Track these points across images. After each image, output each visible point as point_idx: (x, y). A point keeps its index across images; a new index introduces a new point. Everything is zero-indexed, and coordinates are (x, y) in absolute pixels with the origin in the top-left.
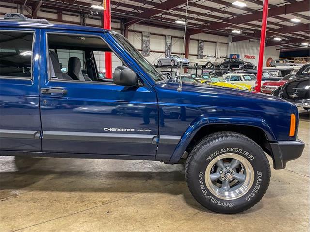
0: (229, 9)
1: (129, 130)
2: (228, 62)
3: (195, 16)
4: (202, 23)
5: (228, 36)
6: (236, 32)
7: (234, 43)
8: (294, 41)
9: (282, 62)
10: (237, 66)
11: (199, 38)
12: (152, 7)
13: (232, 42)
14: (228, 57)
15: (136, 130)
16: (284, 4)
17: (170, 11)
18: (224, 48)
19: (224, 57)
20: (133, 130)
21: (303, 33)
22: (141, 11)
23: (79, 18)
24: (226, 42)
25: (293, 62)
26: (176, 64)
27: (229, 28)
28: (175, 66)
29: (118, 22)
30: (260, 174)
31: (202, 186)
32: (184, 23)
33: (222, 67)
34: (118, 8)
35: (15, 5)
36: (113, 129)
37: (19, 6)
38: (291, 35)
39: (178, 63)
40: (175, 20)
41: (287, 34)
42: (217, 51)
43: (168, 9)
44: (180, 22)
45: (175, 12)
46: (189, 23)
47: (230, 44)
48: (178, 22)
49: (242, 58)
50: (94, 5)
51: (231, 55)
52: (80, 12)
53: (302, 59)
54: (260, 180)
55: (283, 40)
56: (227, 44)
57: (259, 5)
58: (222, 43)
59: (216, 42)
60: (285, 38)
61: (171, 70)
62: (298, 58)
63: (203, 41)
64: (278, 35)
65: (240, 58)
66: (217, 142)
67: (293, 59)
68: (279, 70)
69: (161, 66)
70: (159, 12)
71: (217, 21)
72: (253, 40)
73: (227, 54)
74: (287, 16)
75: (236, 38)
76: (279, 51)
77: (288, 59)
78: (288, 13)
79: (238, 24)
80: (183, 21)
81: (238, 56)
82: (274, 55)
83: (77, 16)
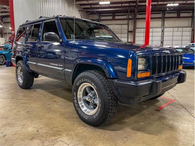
15: (58, 65)
20: (57, 65)
29: (191, 12)
31: (75, 101)
36: (52, 64)
50: (170, 4)
52: (162, 11)
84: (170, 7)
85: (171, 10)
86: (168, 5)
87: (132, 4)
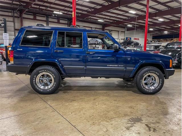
0: (127, 14)
1: (116, 66)
2: (125, 42)
3: (108, 17)
4: (111, 21)
5: (125, 28)
6: (129, 26)
7: (128, 32)
8: (160, 30)
9: (153, 42)
10: (131, 44)
11: (110, 29)
12: (86, 13)
13: (127, 31)
14: (125, 39)
15: (118, 66)
16: (155, 12)
17: (96, 15)
18: (123, 34)
19: (123, 39)
20: (117, 66)
21: (164, 26)
22: (80, 15)
23: (45, 18)
24: (124, 31)
25: (159, 42)
26: (99, 43)
27: (126, 24)
28: (98, 44)
29: (67, 20)
30: (161, 80)
31: (141, 85)
32: (102, 21)
33: (122, 44)
34: (68, 13)
35: (10, 11)
36: (110, 66)
37: (12, 11)
38: (158, 27)
39: (100, 42)
40: (97, 20)
41: (156, 27)
42: (119, 36)
43: (95, 14)
44: (100, 21)
45: (98, 16)
46: (105, 21)
47: (126, 32)
48: (99, 20)
49: (133, 40)
50: (55, 11)
51: (127, 38)
52: (46, 15)
53: (164, 40)
54: (161, 82)
55: (154, 30)
56: (124, 32)
57: (142, 12)
58: (122, 32)
59: (118, 31)
60: (155, 29)
61: (95, 46)
62: (162, 39)
63: (112, 30)
64: (151, 28)
65: (132, 40)
66: (146, 69)
67: (160, 40)
68: (154, 46)
69: (90, 44)
70: (90, 15)
71: (119, 20)
72: (138, 30)
73: (124, 37)
74: (157, 18)
75: (129, 29)
76: (152, 36)
77: (157, 40)
78: (157, 16)
79: (131, 22)
80: (102, 20)
81: (131, 38)
82: (150, 38)
83: (45, 17)
84: (55, 14)
85: (55, 16)
86: (55, 12)
87: (22, 4)
